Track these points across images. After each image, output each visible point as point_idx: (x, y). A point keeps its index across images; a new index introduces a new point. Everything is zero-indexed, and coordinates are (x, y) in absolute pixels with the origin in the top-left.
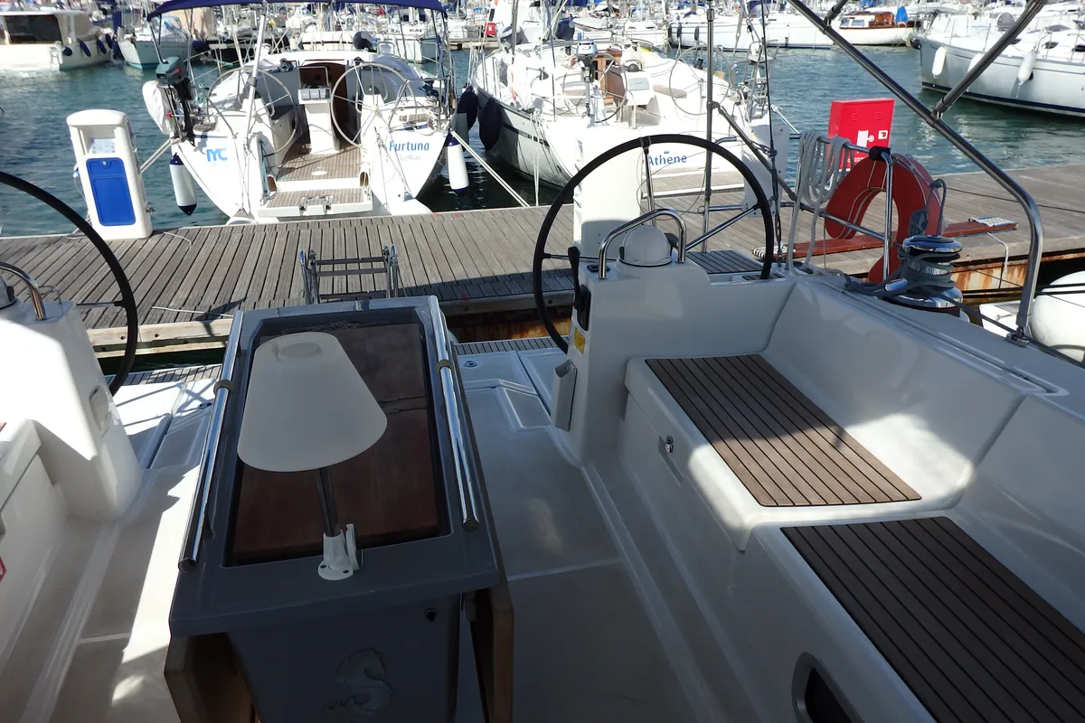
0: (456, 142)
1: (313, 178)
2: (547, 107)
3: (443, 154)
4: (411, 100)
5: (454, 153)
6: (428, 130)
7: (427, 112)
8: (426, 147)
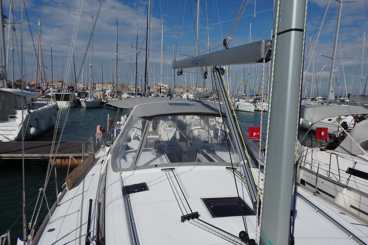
0: (178, 130)
1: (150, 135)
2: (193, 125)
3: (176, 132)
4: (169, 122)
5: (178, 132)
6: (173, 128)
7: (172, 124)
8: (173, 131)
